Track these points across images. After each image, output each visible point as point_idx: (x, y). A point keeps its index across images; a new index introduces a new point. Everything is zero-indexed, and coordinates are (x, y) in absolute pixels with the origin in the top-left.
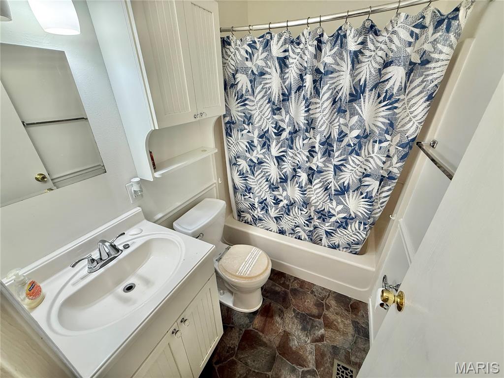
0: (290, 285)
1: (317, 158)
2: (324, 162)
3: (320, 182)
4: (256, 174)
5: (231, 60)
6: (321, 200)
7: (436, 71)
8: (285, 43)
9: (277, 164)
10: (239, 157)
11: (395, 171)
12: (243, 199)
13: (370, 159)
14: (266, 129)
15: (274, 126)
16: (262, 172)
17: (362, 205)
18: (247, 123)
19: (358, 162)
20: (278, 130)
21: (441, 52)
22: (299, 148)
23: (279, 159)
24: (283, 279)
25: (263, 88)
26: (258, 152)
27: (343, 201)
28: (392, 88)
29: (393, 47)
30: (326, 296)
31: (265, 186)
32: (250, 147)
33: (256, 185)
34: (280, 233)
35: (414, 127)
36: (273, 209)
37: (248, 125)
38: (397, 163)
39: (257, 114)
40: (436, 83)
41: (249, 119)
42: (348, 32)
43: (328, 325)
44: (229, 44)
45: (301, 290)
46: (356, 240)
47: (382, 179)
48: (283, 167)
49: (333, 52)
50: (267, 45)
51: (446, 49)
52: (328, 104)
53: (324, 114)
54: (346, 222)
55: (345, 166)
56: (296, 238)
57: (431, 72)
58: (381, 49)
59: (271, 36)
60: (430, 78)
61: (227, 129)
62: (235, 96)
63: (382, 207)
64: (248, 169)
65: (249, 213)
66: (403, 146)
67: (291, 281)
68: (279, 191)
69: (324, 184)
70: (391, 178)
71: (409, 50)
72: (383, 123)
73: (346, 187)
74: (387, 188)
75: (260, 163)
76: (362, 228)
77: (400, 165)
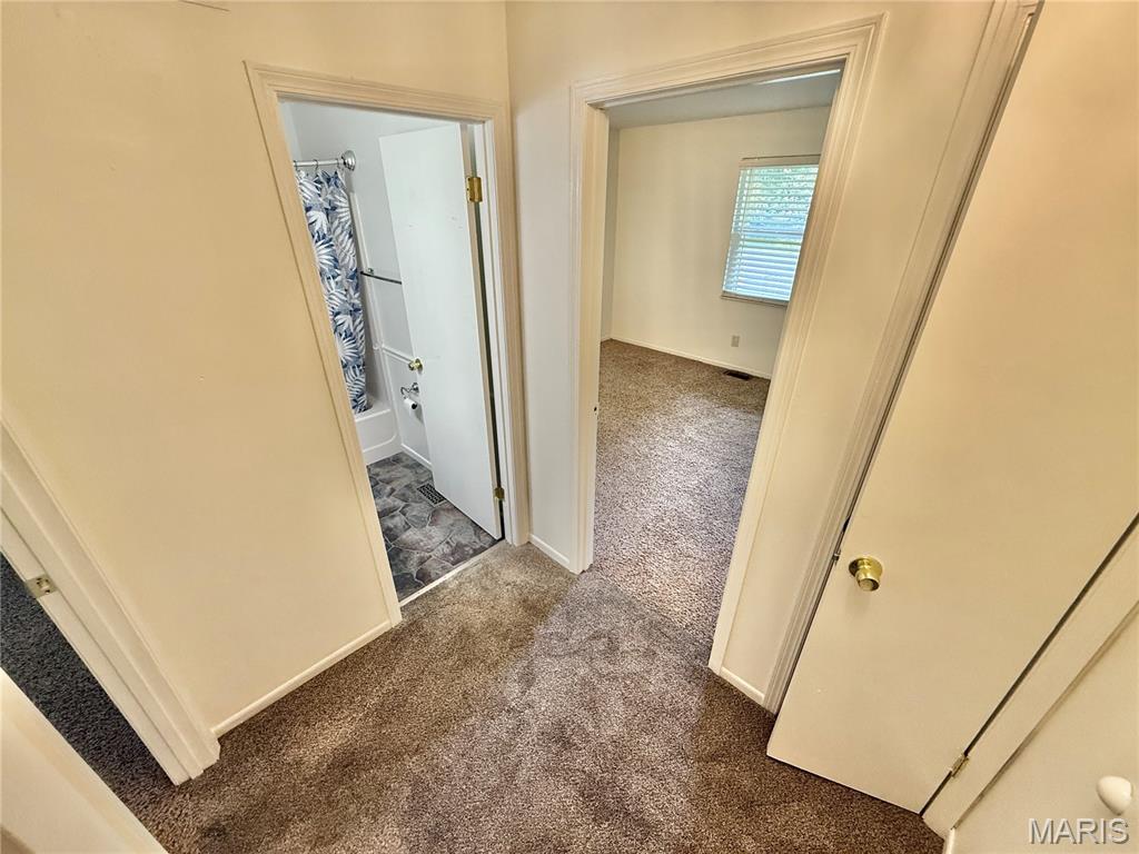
11: (357, 302)
17: (346, 347)
28: (321, 228)
38: (354, 295)
40: (348, 223)
43: (388, 482)
47: (351, 313)
51: (342, 198)
57: (341, 216)
60: (343, 220)
66: (352, 278)
70: (357, 310)
74: (358, 321)
76: (358, 373)
77: (357, 295)
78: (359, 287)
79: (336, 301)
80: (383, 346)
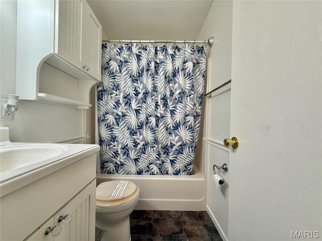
0: (152, 217)
1: (160, 108)
2: (164, 110)
3: (163, 124)
4: (120, 124)
5: (106, 55)
6: (165, 138)
7: (203, 66)
8: (139, 49)
9: (135, 115)
10: (107, 114)
11: (199, 111)
12: (108, 149)
13: (186, 106)
14: (128, 93)
15: (134, 89)
16: (125, 122)
17: (188, 135)
18: (115, 90)
19: (182, 107)
20: (136, 92)
21: (202, 60)
22: (149, 104)
23: (137, 111)
24: (145, 215)
25: (127, 69)
26: (122, 108)
27: (178, 133)
28: (189, 71)
29: (186, 56)
30: (180, 216)
31: (127, 133)
32: (117, 104)
33: (120, 133)
34: (138, 174)
35: (201, 88)
36: (133, 151)
37: (116, 90)
38: (199, 107)
39: (123, 83)
40: (204, 70)
41: (117, 87)
42: (168, 48)
43: (190, 235)
44: (106, 48)
45: (161, 218)
46: (189, 161)
47: (194, 117)
48: (139, 117)
49: (163, 54)
50: (130, 49)
51: (203, 59)
52: (163, 77)
53: (162, 82)
54: (182, 148)
55: (176, 111)
56: (150, 174)
57: (201, 67)
58: (182, 55)
59: (132, 45)
60: (201, 69)
61: (99, 95)
62: (108, 73)
63: (197, 134)
64: (115, 121)
65: (112, 162)
66: (199, 98)
67: (152, 214)
68: (137, 135)
69: (165, 125)
70: (198, 116)
71: (192, 56)
72: (189, 87)
73: (178, 123)
74: (198, 122)
75: (124, 116)
76: (191, 151)
77: (200, 107)
78: (202, 103)
79: (188, 109)
80: (208, 138)
